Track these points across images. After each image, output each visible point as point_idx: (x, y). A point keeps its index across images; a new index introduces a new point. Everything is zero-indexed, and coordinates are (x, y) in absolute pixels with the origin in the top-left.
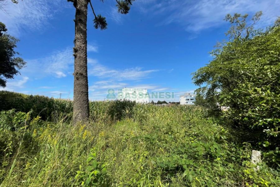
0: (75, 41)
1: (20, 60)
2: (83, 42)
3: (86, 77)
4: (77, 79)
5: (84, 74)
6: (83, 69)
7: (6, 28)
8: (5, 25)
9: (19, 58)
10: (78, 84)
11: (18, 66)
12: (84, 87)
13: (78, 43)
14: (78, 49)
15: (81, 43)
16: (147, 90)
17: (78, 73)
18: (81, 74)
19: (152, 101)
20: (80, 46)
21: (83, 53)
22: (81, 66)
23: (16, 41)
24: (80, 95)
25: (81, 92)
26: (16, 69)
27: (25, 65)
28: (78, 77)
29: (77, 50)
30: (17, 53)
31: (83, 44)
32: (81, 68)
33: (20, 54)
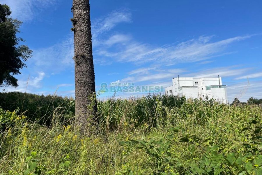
0: (73, 8)
1: (25, 49)
2: (84, 8)
3: (91, 61)
4: (78, 63)
5: (87, 56)
6: (84, 48)
7: (10, 10)
8: (9, 7)
9: (23, 46)
10: (80, 72)
11: (24, 57)
12: (87, 74)
13: (76, 11)
14: (77, 19)
15: (80, 9)
16: (220, 78)
17: (78, 56)
18: (83, 57)
19: (236, 99)
20: (80, 15)
21: (85, 24)
22: (82, 45)
23: (19, 25)
24: (82, 88)
25: (83, 83)
26: (21, 61)
27: (31, 54)
28: (78, 62)
29: (76, 21)
30: (21, 39)
31: (84, 10)
32: (82, 48)
33: (24, 40)
